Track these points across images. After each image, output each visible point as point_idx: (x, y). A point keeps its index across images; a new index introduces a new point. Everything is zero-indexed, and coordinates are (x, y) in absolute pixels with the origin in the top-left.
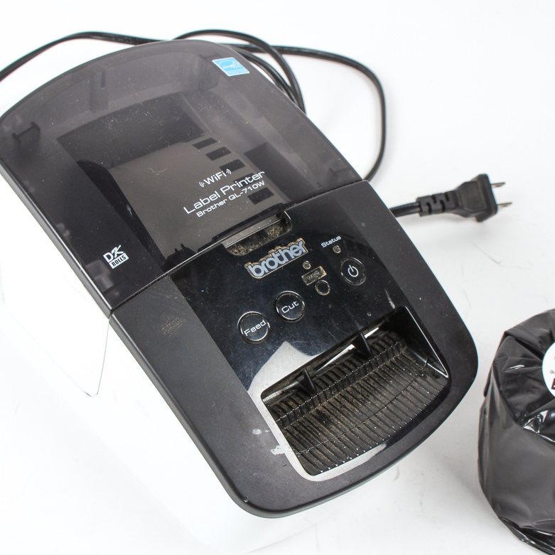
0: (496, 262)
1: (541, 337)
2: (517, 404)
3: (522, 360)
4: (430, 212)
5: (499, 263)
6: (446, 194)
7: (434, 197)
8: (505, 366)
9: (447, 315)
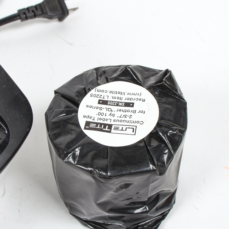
0: (70, 44)
1: (78, 92)
2: (60, 144)
3: (64, 111)
4: (27, 18)
5: (71, 44)
6: (36, 7)
7: (28, 9)
8: (52, 117)
9: (4, 86)
